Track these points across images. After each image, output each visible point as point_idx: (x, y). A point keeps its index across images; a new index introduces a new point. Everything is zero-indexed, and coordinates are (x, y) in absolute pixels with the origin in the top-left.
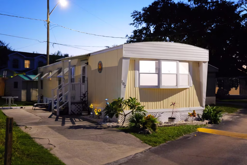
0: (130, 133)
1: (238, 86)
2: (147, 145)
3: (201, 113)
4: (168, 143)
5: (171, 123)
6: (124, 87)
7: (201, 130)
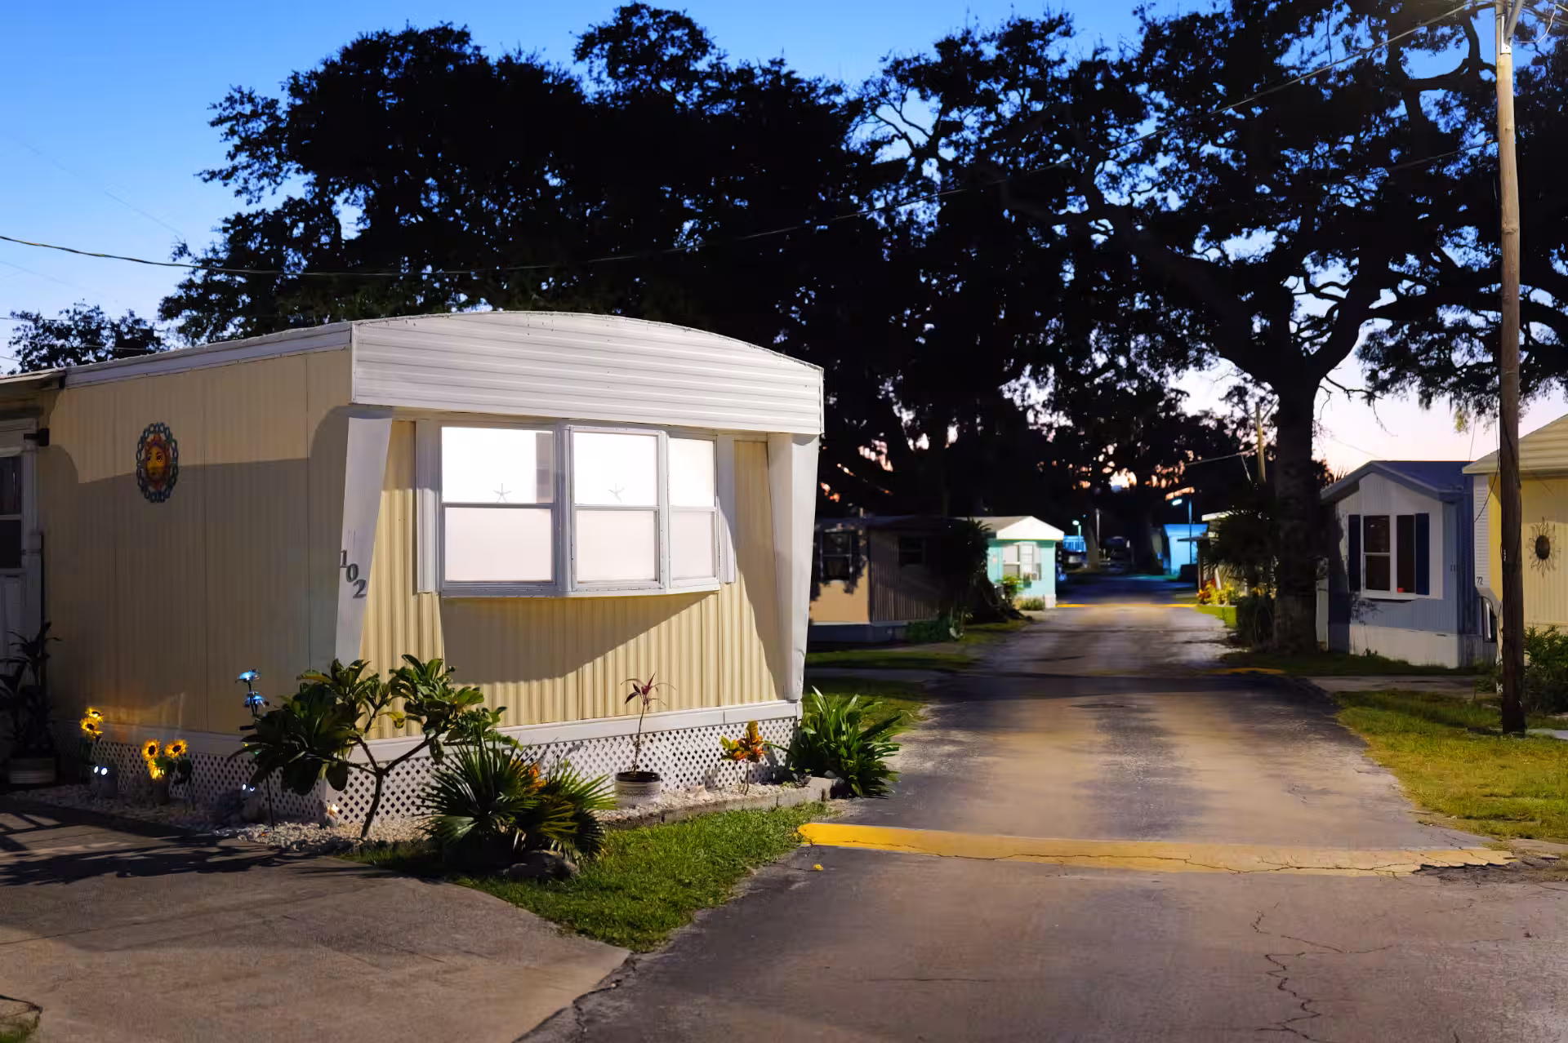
0: (454, 880)
1: (858, 572)
2: (593, 942)
3: (784, 738)
4: (704, 923)
5: (634, 807)
6: (358, 595)
7: (820, 833)
